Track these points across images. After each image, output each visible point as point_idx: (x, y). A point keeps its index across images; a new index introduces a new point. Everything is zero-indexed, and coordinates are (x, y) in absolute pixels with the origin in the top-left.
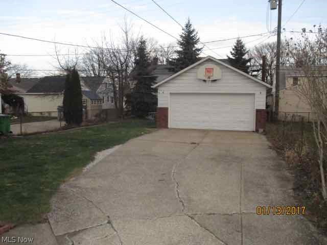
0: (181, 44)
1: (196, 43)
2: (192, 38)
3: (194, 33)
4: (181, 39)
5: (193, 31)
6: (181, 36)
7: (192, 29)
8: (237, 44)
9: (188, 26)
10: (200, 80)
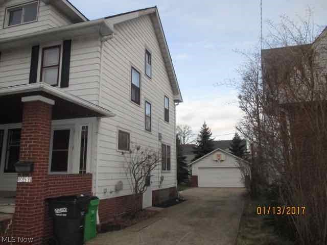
0: (201, 137)
1: (210, 136)
2: (207, 133)
3: (209, 129)
4: (200, 134)
5: (208, 128)
6: (201, 132)
7: (207, 127)
8: (236, 136)
9: (204, 126)
10: (214, 160)
